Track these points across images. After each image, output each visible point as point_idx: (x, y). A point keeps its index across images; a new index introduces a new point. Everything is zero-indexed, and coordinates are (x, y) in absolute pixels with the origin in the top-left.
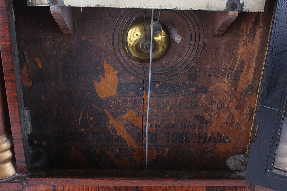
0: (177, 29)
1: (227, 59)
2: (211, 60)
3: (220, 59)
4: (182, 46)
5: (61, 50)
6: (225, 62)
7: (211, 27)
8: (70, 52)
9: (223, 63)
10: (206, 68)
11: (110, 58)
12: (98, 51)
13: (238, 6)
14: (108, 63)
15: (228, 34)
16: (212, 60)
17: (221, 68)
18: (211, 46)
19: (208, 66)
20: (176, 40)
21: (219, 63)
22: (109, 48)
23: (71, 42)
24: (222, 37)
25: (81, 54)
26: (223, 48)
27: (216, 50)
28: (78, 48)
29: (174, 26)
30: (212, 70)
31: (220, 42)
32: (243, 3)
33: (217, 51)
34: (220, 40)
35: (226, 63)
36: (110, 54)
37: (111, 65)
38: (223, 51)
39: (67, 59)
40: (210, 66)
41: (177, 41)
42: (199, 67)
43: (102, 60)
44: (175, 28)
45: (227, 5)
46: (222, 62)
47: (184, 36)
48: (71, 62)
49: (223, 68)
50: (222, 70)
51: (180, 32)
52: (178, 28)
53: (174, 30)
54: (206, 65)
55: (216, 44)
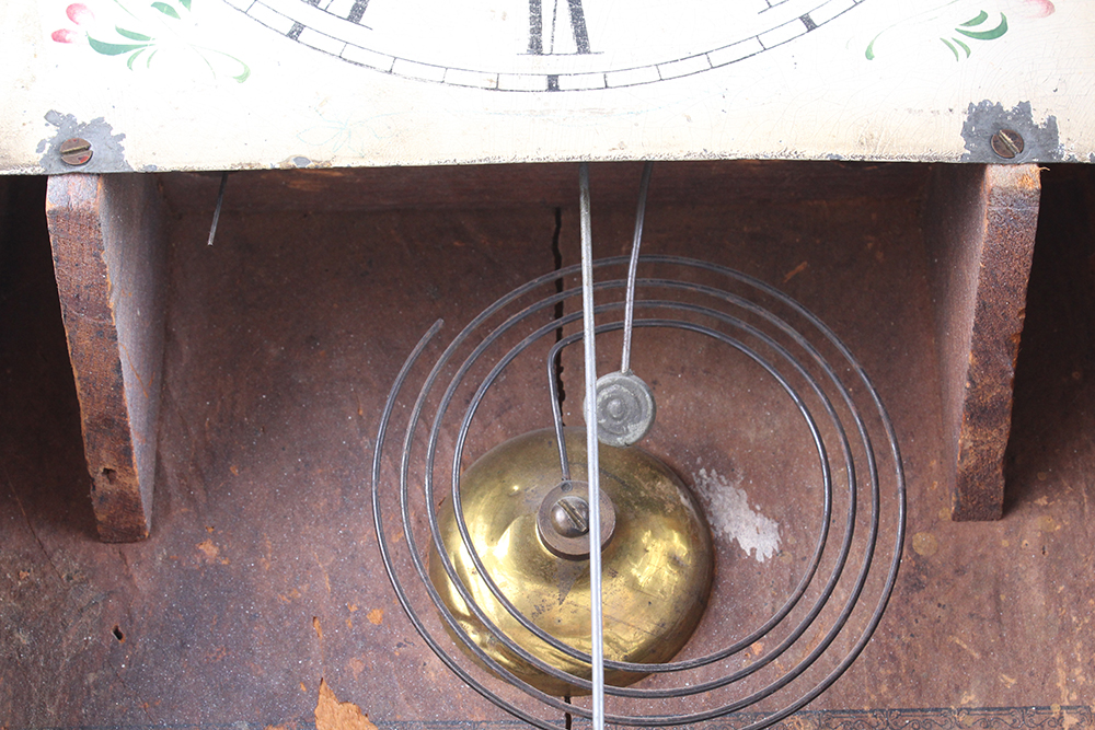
0: (744, 485)
1: (1079, 645)
2: (977, 655)
3: (1033, 648)
4: (788, 578)
5: (65, 628)
6: (1071, 662)
7: (934, 463)
8: (119, 636)
9: (1061, 674)
10: (960, 710)
11: (355, 666)
12: (288, 624)
13: (1028, 138)
14: (344, 699)
15: (1042, 501)
16: (985, 654)
17: (1056, 708)
18: (959, 571)
19: (969, 698)
20: (746, 544)
21: (1031, 674)
22: (353, 609)
23: (129, 578)
24: (1014, 518)
25: (183, 645)
26: (1033, 579)
27: (997, 593)
28: (171, 608)
29: (727, 470)
30: (997, 719)
31: (1005, 543)
32: (1051, 122)
33: (1003, 597)
34: (1008, 534)
35: (1078, 671)
36: (360, 644)
37: (360, 711)
38: (1038, 599)
39: (91, 677)
40: (979, 695)
41: (753, 550)
42: (914, 705)
43: (305, 684)
44: (732, 478)
45: (967, 133)
46: (1050, 668)
47: (788, 522)
48: (114, 700)
49: (1067, 703)
50: (1061, 717)
51: (762, 500)
52: (747, 476)
53: (729, 490)
54: (957, 688)
55: (983, 556)
